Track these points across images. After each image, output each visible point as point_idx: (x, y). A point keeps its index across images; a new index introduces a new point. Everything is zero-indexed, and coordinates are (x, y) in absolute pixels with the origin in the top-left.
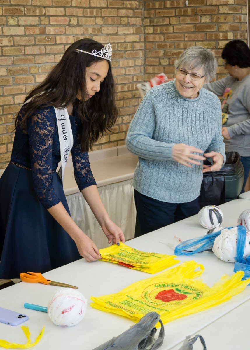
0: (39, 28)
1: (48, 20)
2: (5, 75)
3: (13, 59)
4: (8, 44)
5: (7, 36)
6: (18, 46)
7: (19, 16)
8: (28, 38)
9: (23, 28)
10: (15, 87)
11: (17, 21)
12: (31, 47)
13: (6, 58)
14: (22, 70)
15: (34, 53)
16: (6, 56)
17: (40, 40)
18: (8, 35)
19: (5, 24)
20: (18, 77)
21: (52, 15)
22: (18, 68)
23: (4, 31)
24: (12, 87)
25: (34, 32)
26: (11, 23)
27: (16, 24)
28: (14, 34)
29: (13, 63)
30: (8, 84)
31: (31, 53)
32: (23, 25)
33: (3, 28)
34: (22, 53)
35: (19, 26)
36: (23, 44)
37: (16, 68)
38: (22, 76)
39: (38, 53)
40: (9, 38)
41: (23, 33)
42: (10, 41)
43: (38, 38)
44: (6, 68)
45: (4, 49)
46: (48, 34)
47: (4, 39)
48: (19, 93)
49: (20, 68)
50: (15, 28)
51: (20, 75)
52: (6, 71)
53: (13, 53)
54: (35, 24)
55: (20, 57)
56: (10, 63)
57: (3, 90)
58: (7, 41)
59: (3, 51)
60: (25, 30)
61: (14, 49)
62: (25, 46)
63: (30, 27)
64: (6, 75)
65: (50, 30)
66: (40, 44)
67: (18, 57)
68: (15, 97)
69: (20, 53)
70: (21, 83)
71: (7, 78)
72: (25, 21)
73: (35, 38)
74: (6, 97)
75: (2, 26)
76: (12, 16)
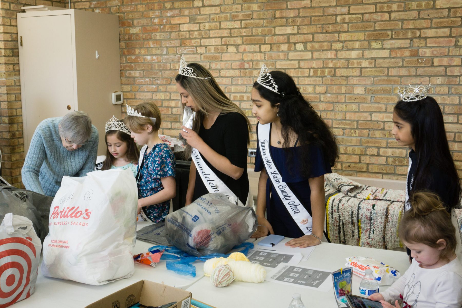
0: (410, 51)
1: (424, 42)
2: (362, 93)
3: (373, 79)
4: (368, 66)
5: (368, 59)
6: (381, 67)
7: (384, 40)
8: (394, 60)
9: (389, 51)
10: (373, 105)
11: (381, 45)
12: (397, 69)
13: (365, 78)
14: (384, 90)
15: (400, 75)
16: (365, 76)
17: (409, 62)
18: (369, 57)
19: (367, 47)
20: (378, 96)
21: (429, 36)
22: (379, 88)
23: (364, 54)
24: (369, 105)
25: (403, 54)
26: (374, 47)
27: (380, 47)
28: (376, 57)
29: (373, 83)
30: (365, 102)
31: (397, 74)
32: (389, 48)
33: (364, 52)
34: (384, 75)
35: (384, 49)
36: (387, 65)
37: (376, 88)
38: (383, 96)
39: (406, 74)
40: (369, 60)
41: (388, 56)
42: (370, 63)
43: (407, 60)
44: (364, 88)
45: (363, 70)
46: (422, 56)
47: (364, 61)
48: (378, 111)
49: (382, 88)
50: (378, 51)
51: (381, 94)
52: (364, 90)
53: (373, 74)
54: (405, 47)
55: (382, 78)
56: (369, 82)
57: (359, 107)
58: (367, 63)
59: (362, 72)
60: (391, 52)
61: (375, 70)
62: (388, 68)
63: (398, 50)
64: (364, 93)
65: (424, 52)
66: (410, 65)
67: (379, 78)
68: (373, 115)
69: (382, 75)
70: (381, 102)
71: (365, 96)
72: (391, 44)
73: (403, 60)
74: (362, 114)
75: (363, 50)
76: (376, 40)
